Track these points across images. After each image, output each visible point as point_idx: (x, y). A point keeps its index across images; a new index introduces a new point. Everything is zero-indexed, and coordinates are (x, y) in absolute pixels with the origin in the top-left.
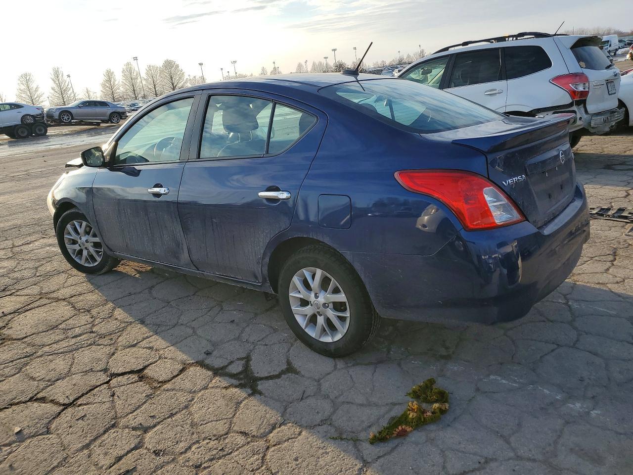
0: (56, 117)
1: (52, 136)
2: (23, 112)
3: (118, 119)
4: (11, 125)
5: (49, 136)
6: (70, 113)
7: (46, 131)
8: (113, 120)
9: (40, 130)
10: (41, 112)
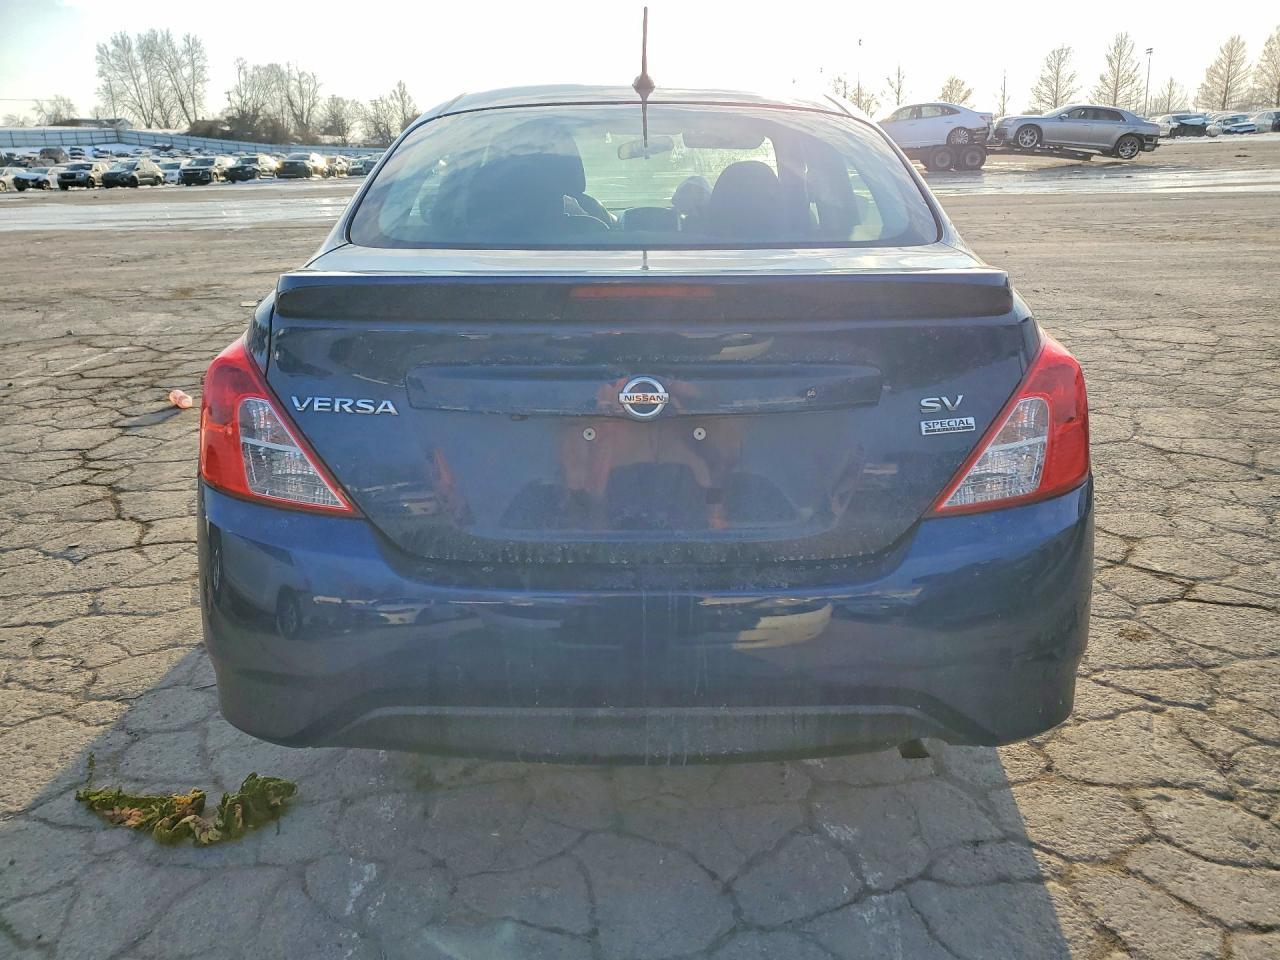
0: (1011, 136)
1: (990, 171)
2: (956, 121)
3: (1133, 150)
4: (928, 145)
5: (984, 171)
6: (1038, 129)
7: (982, 162)
8: (1123, 151)
9: (973, 159)
10: (986, 125)
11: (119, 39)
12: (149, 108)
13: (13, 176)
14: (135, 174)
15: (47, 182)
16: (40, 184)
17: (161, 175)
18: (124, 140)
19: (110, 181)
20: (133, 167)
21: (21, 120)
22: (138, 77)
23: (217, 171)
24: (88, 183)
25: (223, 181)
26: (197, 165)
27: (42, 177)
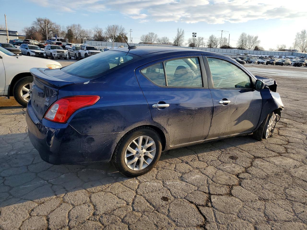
11: (303, 31)
12: (304, 47)
13: (258, 61)
14: (284, 63)
15: (264, 63)
16: (262, 63)
17: (290, 63)
18: (293, 55)
19: (277, 64)
20: (284, 61)
21: (272, 49)
22: (305, 40)
23: (304, 64)
24: (272, 64)
25: (305, 66)
26: (299, 62)
27: (264, 62)
